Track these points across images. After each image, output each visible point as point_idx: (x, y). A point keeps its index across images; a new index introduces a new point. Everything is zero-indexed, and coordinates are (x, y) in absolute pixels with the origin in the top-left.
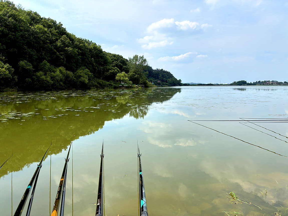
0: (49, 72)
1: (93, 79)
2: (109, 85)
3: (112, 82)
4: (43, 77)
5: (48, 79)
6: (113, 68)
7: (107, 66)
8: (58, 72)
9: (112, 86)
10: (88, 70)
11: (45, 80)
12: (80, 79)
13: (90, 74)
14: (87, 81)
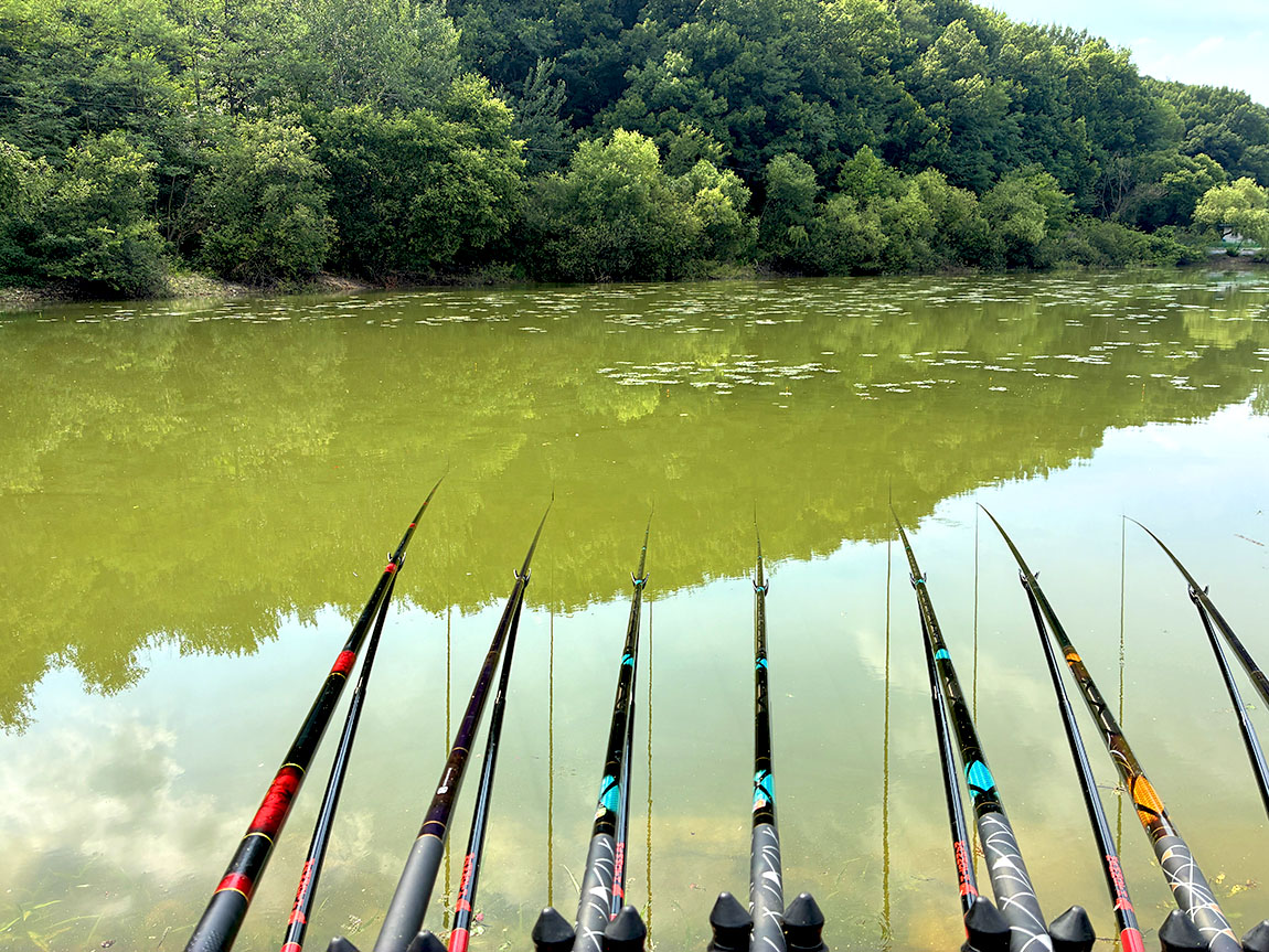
0: (877, 196)
1: (1071, 221)
2: (1154, 248)
3: (1169, 236)
4: (853, 219)
5: (872, 226)
6: (1189, 158)
7: (1153, 150)
8: (914, 197)
9: (1166, 252)
10: (1052, 179)
11: (859, 233)
12: (1007, 224)
13: (1061, 195)
14: (1038, 232)
